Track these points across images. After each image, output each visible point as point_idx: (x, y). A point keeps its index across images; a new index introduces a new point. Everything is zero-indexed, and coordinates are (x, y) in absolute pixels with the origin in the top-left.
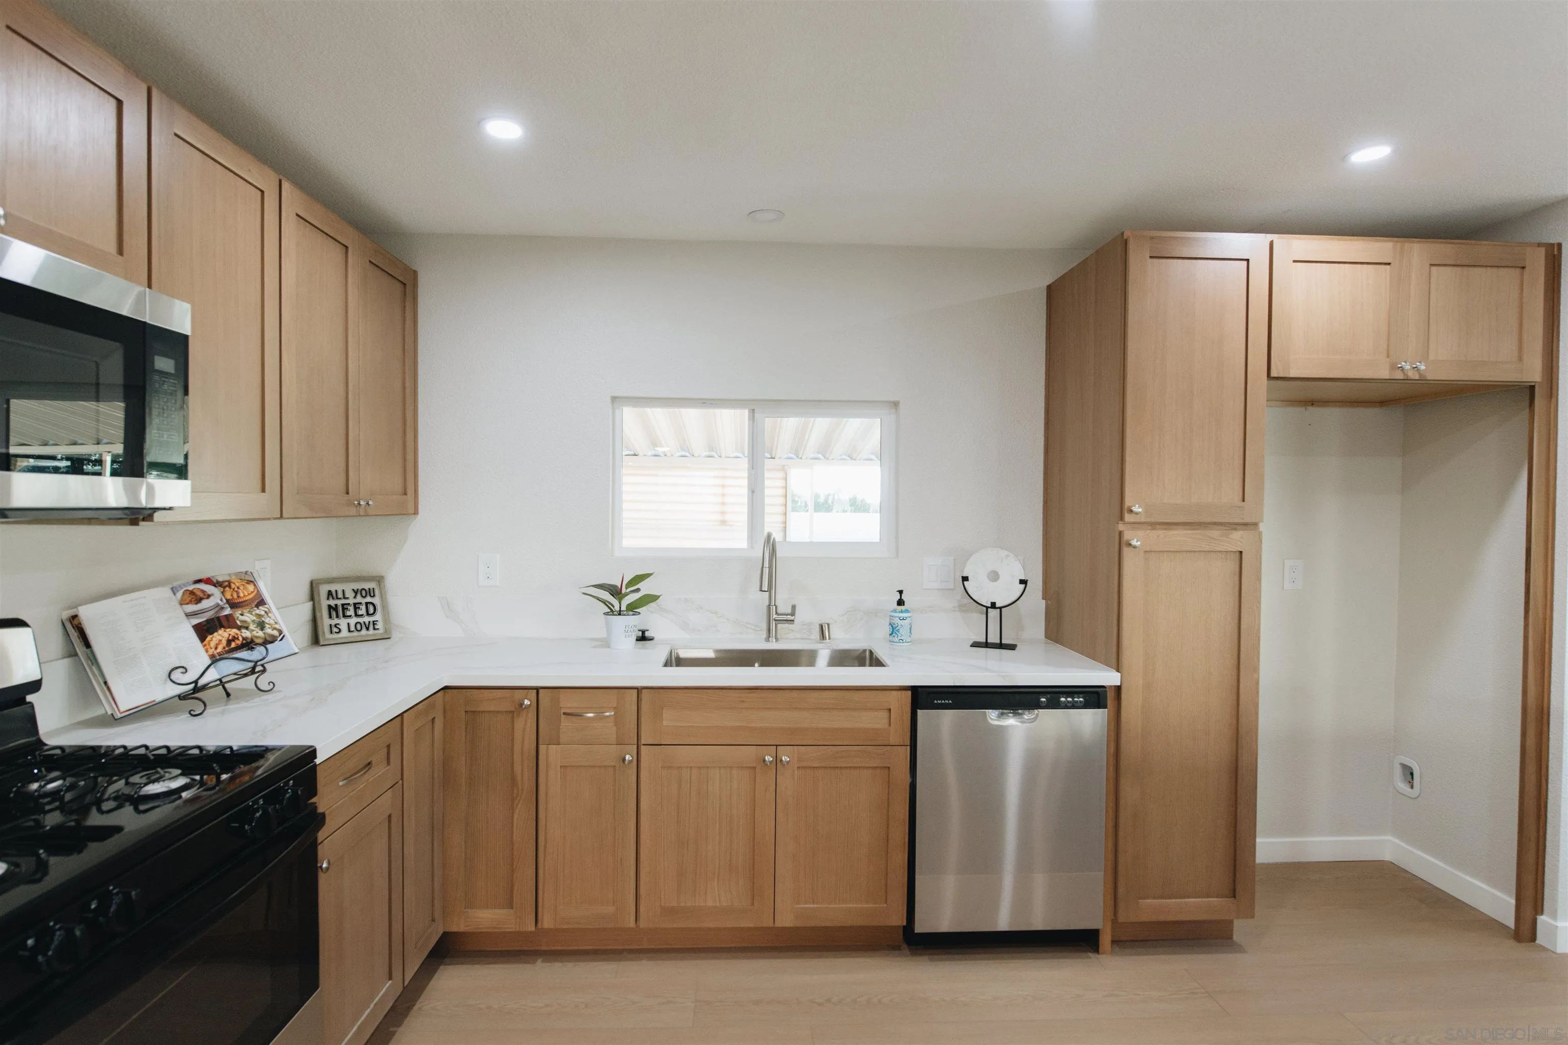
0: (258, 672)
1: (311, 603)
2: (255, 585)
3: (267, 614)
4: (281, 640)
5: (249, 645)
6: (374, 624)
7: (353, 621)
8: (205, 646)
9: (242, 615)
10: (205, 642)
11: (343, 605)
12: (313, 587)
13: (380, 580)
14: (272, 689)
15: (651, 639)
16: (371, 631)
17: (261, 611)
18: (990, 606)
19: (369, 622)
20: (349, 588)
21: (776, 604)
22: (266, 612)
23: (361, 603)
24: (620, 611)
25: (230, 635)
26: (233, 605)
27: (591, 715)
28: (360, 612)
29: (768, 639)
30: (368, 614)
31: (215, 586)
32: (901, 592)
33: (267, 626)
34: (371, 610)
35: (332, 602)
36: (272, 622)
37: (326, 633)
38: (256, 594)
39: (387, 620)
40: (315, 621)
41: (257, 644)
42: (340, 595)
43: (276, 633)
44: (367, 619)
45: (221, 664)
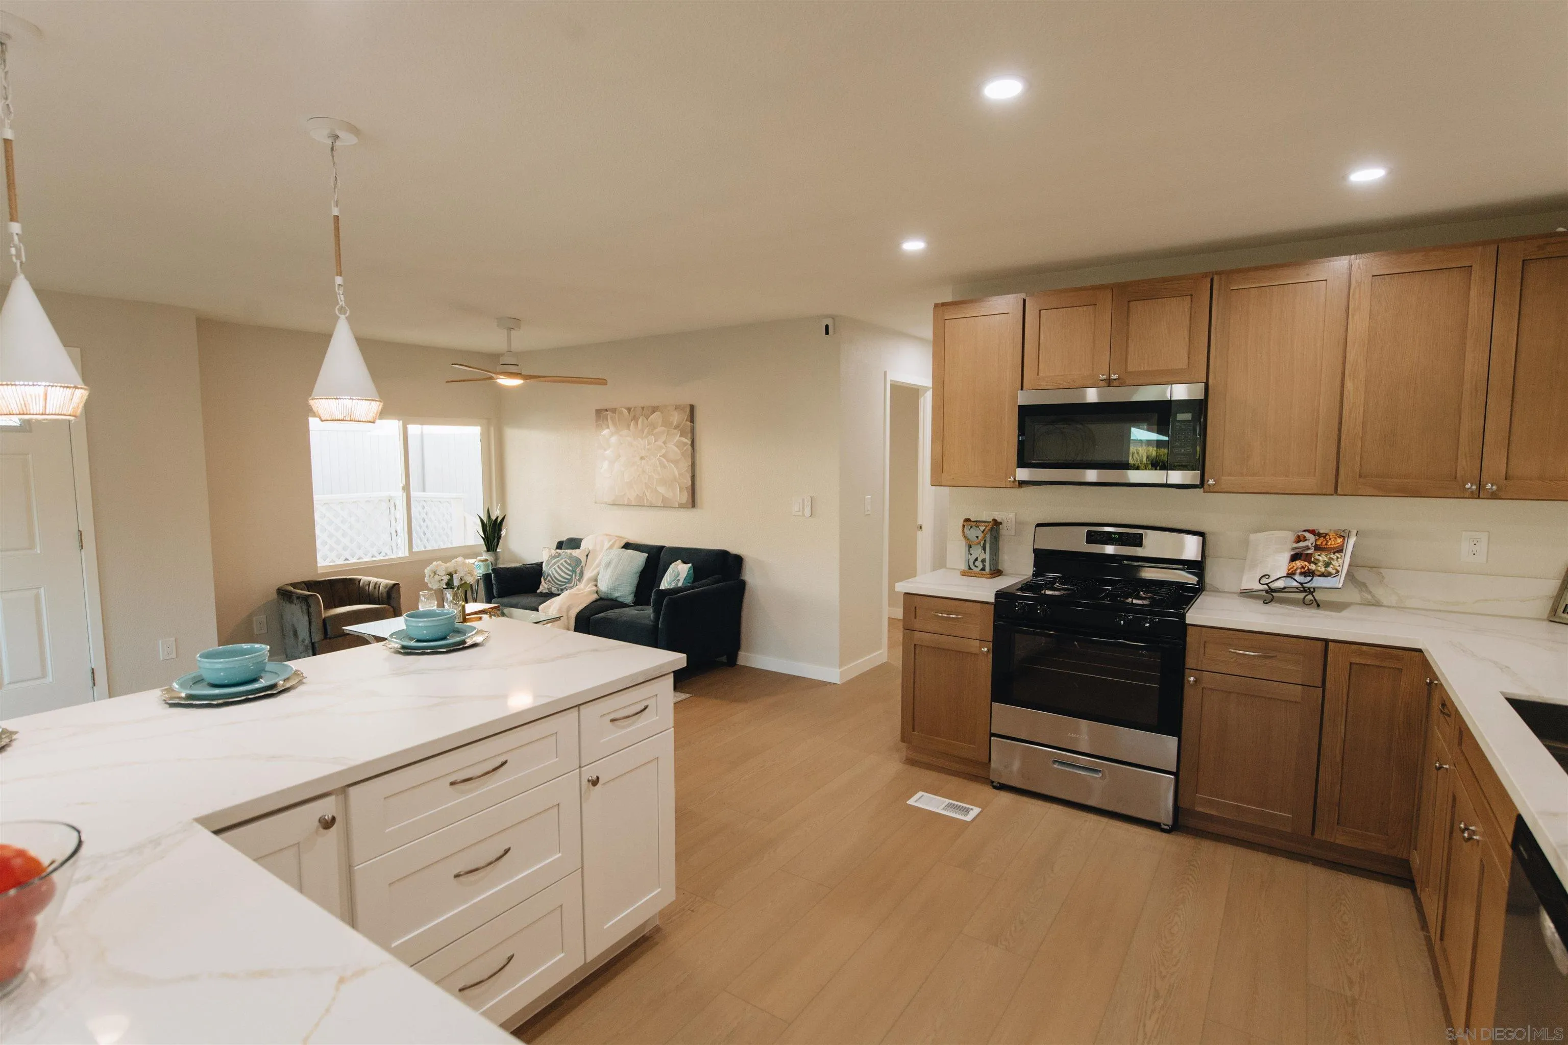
2: (1344, 540)
3: (1338, 559)
4: (1335, 577)
5: (1309, 573)
8: (1287, 567)
9: (1319, 555)
10: (1290, 565)
17: (1335, 556)
25: (1303, 565)
26: (1317, 548)
31: (1315, 535)
33: (1332, 566)
36: (1338, 564)
37: (1559, 611)
38: (1341, 546)
40: (1555, 598)
41: (1314, 574)
43: (1334, 572)
45: (1289, 579)
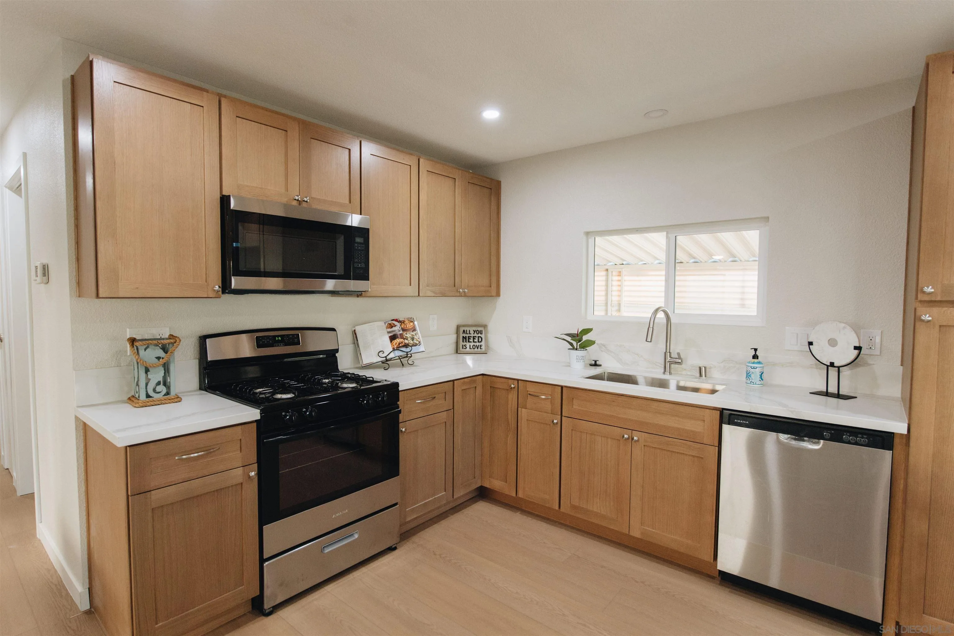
0: (409, 357)
1: (456, 335)
2: (413, 323)
3: (416, 335)
4: (419, 345)
5: (406, 346)
6: (480, 346)
7: (472, 344)
8: (391, 344)
9: (406, 334)
10: (392, 343)
11: (469, 337)
12: (458, 327)
13: (485, 326)
14: (413, 364)
15: (600, 366)
16: (479, 349)
17: (414, 333)
18: (829, 365)
19: (479, 345)
20: (472, 329)
21: (671, 351)
22: (415, 334)
23: (476, 337)
24: (577, 348)
25: (400, 341)
26: (404, 330)
27: (543, 397)
28: (475, 341)
29: (664, 373)
30: (478, 342)
31: (398, 322)
32: (756, 350)
33: (415, 339)
34: (480, 340)
35: (464, 335)
36: (417, 338)
37: (460, 348)
38: (413, 327)
39: (487, 346)
40: (457, 343)
41: (409, 346)
42: (468, 332)
44: (478, 344)
45: (396, 352)
